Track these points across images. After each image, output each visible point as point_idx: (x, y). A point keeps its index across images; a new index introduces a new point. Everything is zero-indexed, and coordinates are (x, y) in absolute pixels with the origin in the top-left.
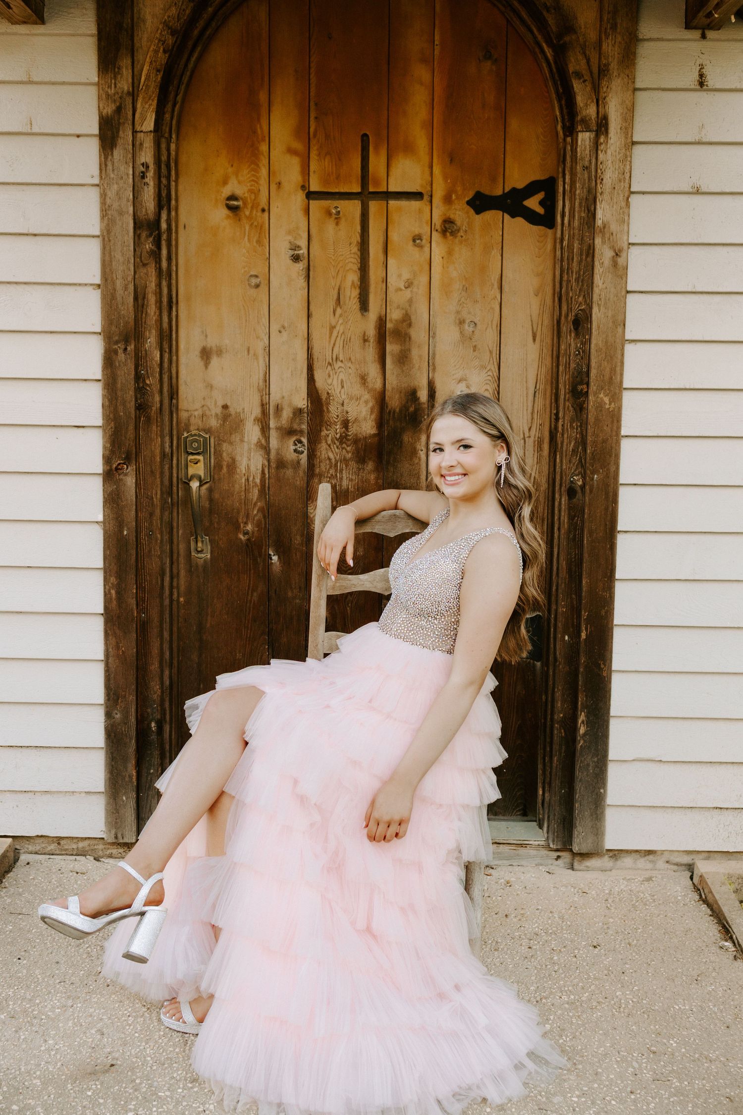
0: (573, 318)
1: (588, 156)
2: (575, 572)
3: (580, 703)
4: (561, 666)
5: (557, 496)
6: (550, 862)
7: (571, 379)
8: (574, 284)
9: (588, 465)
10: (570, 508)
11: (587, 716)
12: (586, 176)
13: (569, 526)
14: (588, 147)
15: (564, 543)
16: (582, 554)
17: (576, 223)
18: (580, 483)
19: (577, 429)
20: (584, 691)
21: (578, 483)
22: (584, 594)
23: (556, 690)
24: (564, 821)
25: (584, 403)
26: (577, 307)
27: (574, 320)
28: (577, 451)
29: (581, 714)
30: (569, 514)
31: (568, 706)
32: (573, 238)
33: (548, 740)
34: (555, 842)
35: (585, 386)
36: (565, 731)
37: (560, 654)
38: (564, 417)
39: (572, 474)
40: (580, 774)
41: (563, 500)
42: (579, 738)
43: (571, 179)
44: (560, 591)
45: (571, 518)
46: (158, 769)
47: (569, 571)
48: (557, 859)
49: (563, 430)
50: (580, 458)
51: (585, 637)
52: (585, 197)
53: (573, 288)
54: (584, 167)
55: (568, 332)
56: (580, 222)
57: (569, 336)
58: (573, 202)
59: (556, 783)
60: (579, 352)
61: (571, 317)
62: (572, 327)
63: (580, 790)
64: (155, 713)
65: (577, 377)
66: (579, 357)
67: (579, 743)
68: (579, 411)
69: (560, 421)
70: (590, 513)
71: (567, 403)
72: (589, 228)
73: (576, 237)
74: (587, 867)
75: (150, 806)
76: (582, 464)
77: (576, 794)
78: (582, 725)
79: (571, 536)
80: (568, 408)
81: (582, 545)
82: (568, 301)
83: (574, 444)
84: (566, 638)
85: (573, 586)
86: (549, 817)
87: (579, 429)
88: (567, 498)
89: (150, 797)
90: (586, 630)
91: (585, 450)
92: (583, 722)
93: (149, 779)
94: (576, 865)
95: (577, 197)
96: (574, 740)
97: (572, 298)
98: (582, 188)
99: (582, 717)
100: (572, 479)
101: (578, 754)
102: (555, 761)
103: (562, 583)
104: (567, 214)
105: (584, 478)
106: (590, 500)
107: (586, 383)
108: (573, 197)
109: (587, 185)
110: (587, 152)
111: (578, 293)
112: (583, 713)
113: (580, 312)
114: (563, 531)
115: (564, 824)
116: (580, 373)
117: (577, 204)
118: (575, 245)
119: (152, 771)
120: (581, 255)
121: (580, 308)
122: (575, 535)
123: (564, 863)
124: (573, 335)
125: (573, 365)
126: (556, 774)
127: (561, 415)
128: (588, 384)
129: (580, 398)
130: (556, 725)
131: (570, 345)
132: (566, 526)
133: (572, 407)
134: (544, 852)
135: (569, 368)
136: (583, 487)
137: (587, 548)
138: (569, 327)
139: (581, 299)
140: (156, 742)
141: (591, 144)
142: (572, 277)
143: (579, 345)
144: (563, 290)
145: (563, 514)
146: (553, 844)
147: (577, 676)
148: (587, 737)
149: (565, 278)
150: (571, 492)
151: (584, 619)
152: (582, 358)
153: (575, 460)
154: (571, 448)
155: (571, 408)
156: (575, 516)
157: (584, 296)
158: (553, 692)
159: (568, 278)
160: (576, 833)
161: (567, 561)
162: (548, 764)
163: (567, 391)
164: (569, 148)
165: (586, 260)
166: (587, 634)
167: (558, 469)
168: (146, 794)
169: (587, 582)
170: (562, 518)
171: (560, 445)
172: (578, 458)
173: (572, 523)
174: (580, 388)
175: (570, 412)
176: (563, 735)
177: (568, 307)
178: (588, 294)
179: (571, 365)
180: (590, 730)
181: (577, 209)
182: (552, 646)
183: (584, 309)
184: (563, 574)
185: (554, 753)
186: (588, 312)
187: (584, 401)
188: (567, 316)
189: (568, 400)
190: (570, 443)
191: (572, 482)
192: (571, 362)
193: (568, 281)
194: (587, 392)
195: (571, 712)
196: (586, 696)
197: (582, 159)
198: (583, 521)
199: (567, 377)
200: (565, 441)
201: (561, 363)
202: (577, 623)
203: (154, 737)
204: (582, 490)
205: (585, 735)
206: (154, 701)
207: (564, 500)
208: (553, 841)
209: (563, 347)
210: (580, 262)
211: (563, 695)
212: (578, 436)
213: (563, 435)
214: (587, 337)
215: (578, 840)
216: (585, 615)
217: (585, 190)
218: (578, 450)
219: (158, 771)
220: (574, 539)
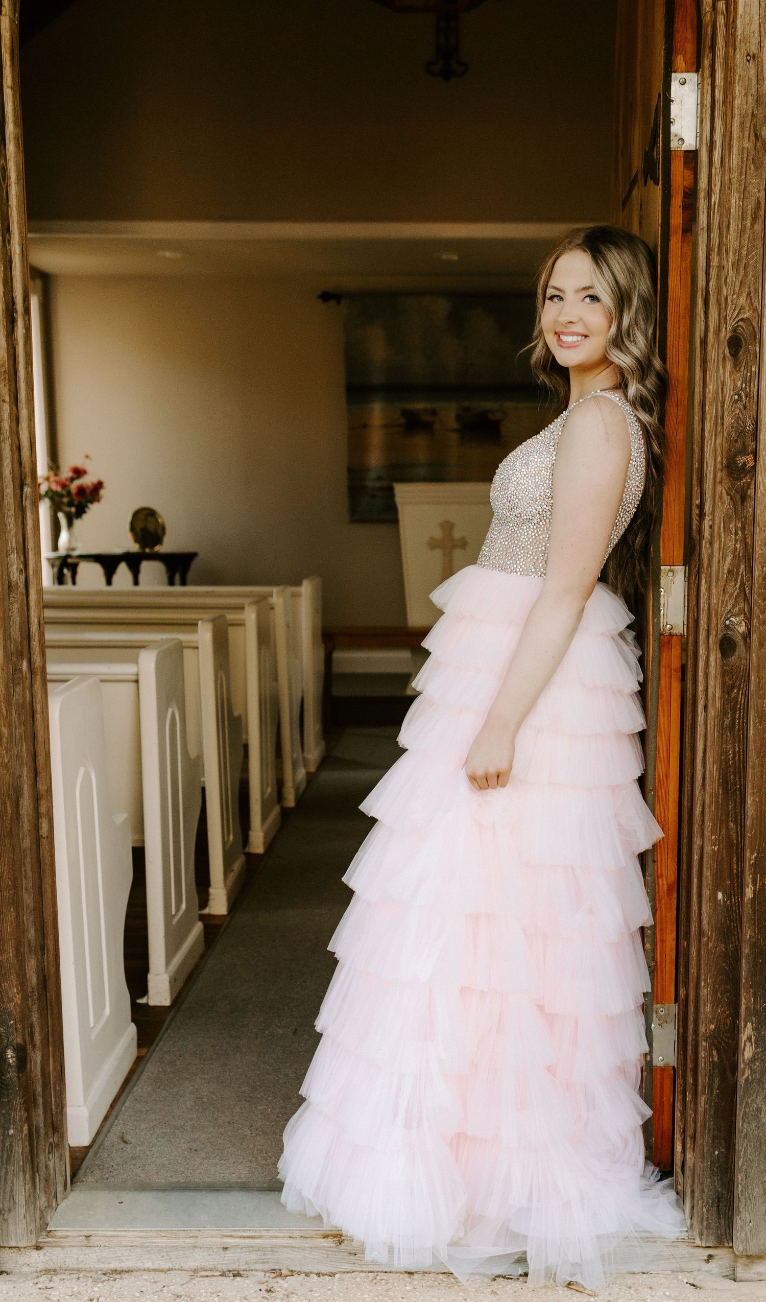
0: (729, 335)
1: (756, 35)
2: (735, 784)
3: (743, 1007)
4: (710, 945)
5: (702, 650)
6: (696, 1265)
7: (725, 445)
8: (730, 272)
9: (756, 597)
10: (725, 673)
11: (756, 1029)
12: (753, 72)
13: (723, 705)
14: (756, 18)
15: (713, 733)
16: (745, 752)
17: (735, 161)
18: (742, 629)
19: (736, 534)
20: (751, 987)
21: (738, 628)
22: (748, 822)
23: (703, 984)
24: (719, 1201)
25: (749, 488)
26: (735, 314)
27: (731, 338)
28: (737, 574)
29: (745, 1026)
30: (723, 684)
31: (724, 1012)
32: (729, 188)
33: (690, 1065)
34: (704, 1236)
35: (750, 458)
36: (718, 1053)
37: (709, 923)
38: (713, 512)
39: (728, 613)
40: (745, 1125)
41: (712, 658)
42: (742, 1066)
43: (726, 79)
44: (707, 816)
45: (727, 689)
46: (22, 1128)
47: (724, 782)
48: (707, 1261)
49: (712, 535)
50: (743, 585)
51: (751, 896)
52: (750, 112)
53: (729, 280)
54: (748, 55)
55: (721, 359)
56: (742, 158)
57: (721, 368)
58: (729, 122)
59: (703, 1139)
60: (740, 396)
61: (725, 334)
62: (727, 351)
63: (745, 1152)
64: (12, 1034)
65: (736, 441)
66: (740, 405)
67: (743, 1073)
68: (739, 503)
69: (707, 518)
70: (759, 682)
71: (719, 488)
72: (757, 169)
73: (735, 186)
74: (758, 1274)
75: (12, 1191)
76: (745, 595)
77: (739, 1158)
78: (748, 1044)
79: (727, 722)
80: (721, 497)
81: (746, 737)
82: (720, 305)
83: (732, 559)
84: (720, 896)
85: (730, 807)
86: (693, 1192)
87: (740, 533)
88: (719, 655)
89: (10, 1175)
90: (754, 884)
91: (751, 570)
92: (749, 1039)
93: (7, 1144)
94: (740, 1272)
95: (736, 112)
96: (734, 1068)
97: (726, 299)
98: (746, 95)
99: (747, 1031)
100: (727, 622)
101: (740, 1092)
102: (703, 1104)
103: (711, 803)
104: (718, 144)
105: (749, 620)
106: (759, 658)
107: (751, 452)
108: (729, 112)
109: (754, 89)
110: (755, 27)
111: (737, 289)
112: (749, 1025)
113: (740, 323)
114: (712, 712)
115: (718, 1206)
116: (741, 433)
117: (736, 124)
118: (733, 201)
119: (11, 1132)
120: (743, 219)
121: (741, 317)
122: (733, 720)
123: (721, 1267)
124: (729, 365)
125: (728, 420)
126: (705, 1125)
127: (708, 508)
128: (755, 454)
129: (741, 479)
130: (704, 1043)
131: (723, 384)
132: (718, 704)
133: (728, 494)
134: (685, 1250)
135: (723, 424)
136: (747, 636)
137: (755, 742)
138: (721, 351)
139: (742, 300)
140: (16, 1083)
141: (762, 11)
142: (728, 261)
143: (739, 384)
144: (711, 284)
145: (711, 682)
146: (701, 1240)
147: (738, 960)
148: (757, 1064)
149: (715, 262)
150: (727, 646)
151: (750, 865)
152: (745, 407)
153: (733, 589)
154: (726, 568)
155: (726, 498)
156: (733, 687)
157: (749, 294)
158: (697, 987)
159: (720, 262)
160: (738, 1222)
161: (721, 764)
162: (690, 1105)
163: (719, 466)
164: (721, 20)
165: (752, 228)
166: (755, 891)
167: (703, 605)
168: (4, 1171)
169: (754, 801)
170: (710, 691)
171: (706, 562)
172: (739, 584)
173: (728, 699)
174: (741, 460)
175: (723, 503)
176: (716, 1059)
177: (719, 315)
178: (756, 290)
179: (726, 419)
180: (762, 1052)
181: (736, 134)
182: (695, 907)
183: (748, 319)
184: (712, 786)
185: (700, 1088)
186: (755, 324)
187: (749, 484)
188: (718, 331)
189: (721, 482)
190: (724, 559)
191: (727, 627)
192: (726, 414)
193: (721, 268)
194: (754, 468)
195: (728, 1021)
196: (755, 995)
197: (745, 40)
198: (747, 696)
199: (719, 441)
200: (716, 554)
201: (708, 416)
202: (737, 870)
203: (12, 1074)
204: (745, 641)
205: (753, 1060)
206: (10, 1014)
207: (715, 657)
208: (701, 1234)
209: (711, 387)
210: (742, 232)
211: (715, 993)
212: (738, 546)
213: (711, 544)
214: (753, 369)
215: (743, 1235)
216: (750, 857)
217: (750, 98)
218: (738, 570)
219: (22, 1132)
220: (732, 726)
